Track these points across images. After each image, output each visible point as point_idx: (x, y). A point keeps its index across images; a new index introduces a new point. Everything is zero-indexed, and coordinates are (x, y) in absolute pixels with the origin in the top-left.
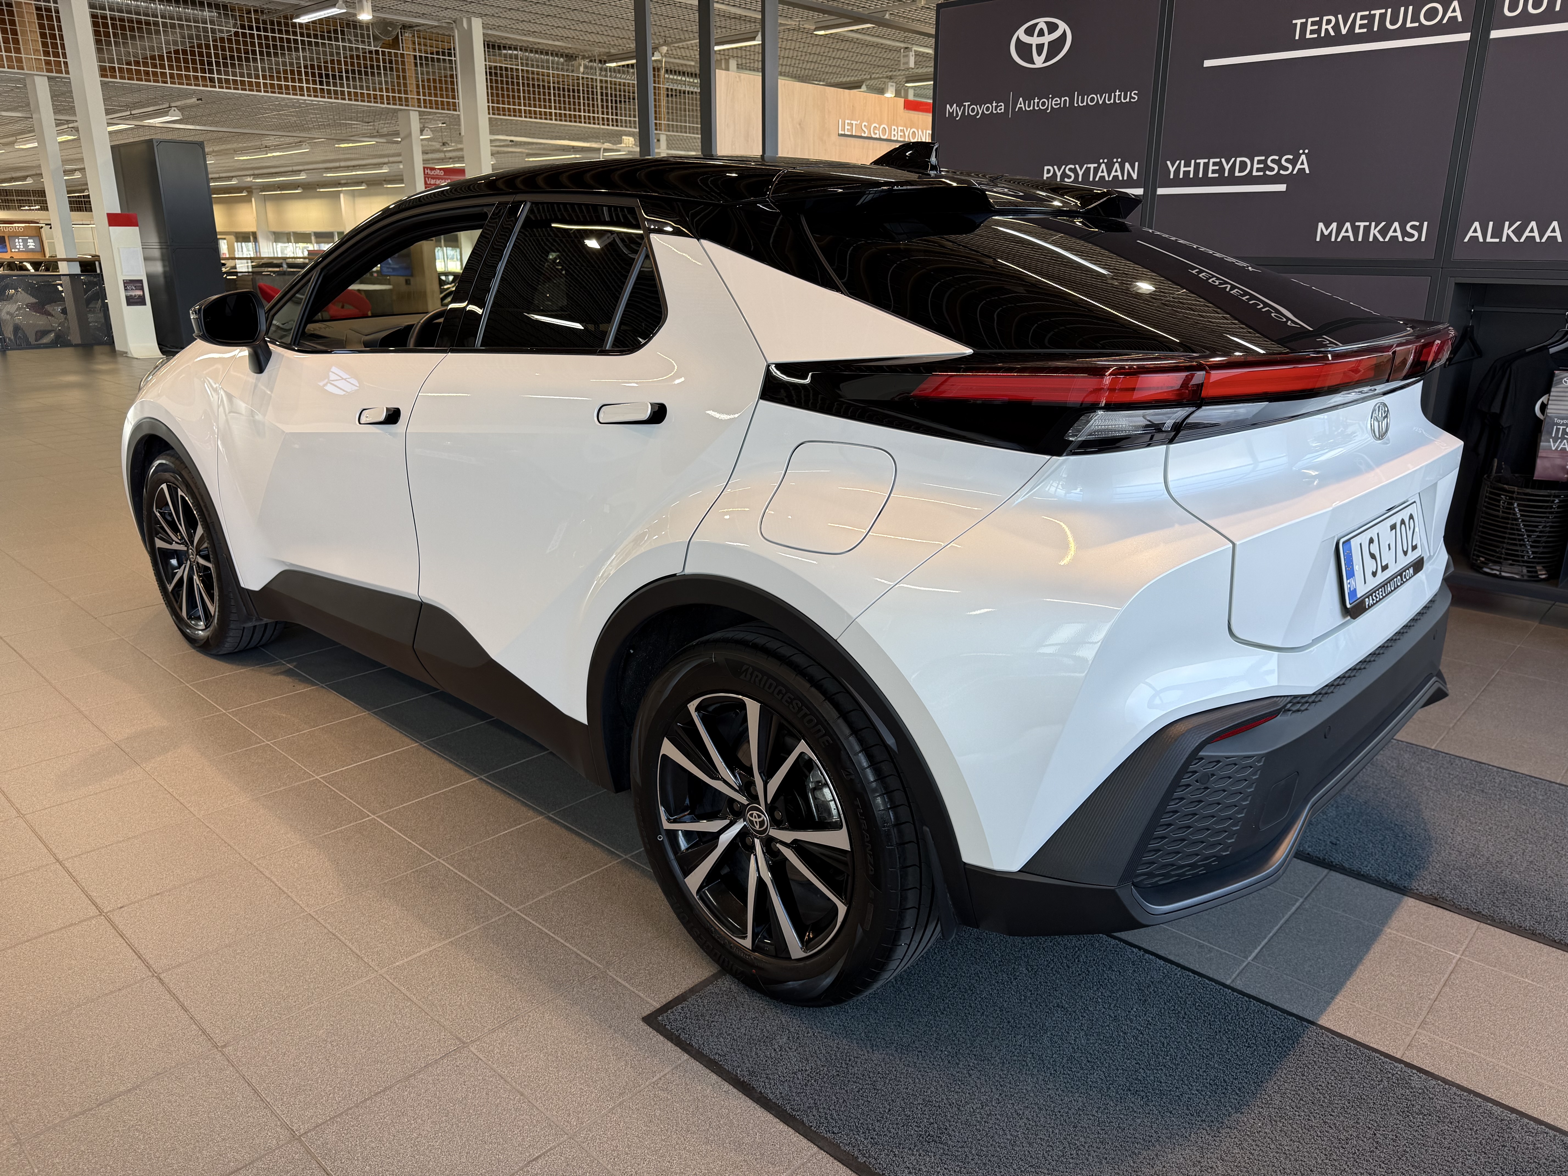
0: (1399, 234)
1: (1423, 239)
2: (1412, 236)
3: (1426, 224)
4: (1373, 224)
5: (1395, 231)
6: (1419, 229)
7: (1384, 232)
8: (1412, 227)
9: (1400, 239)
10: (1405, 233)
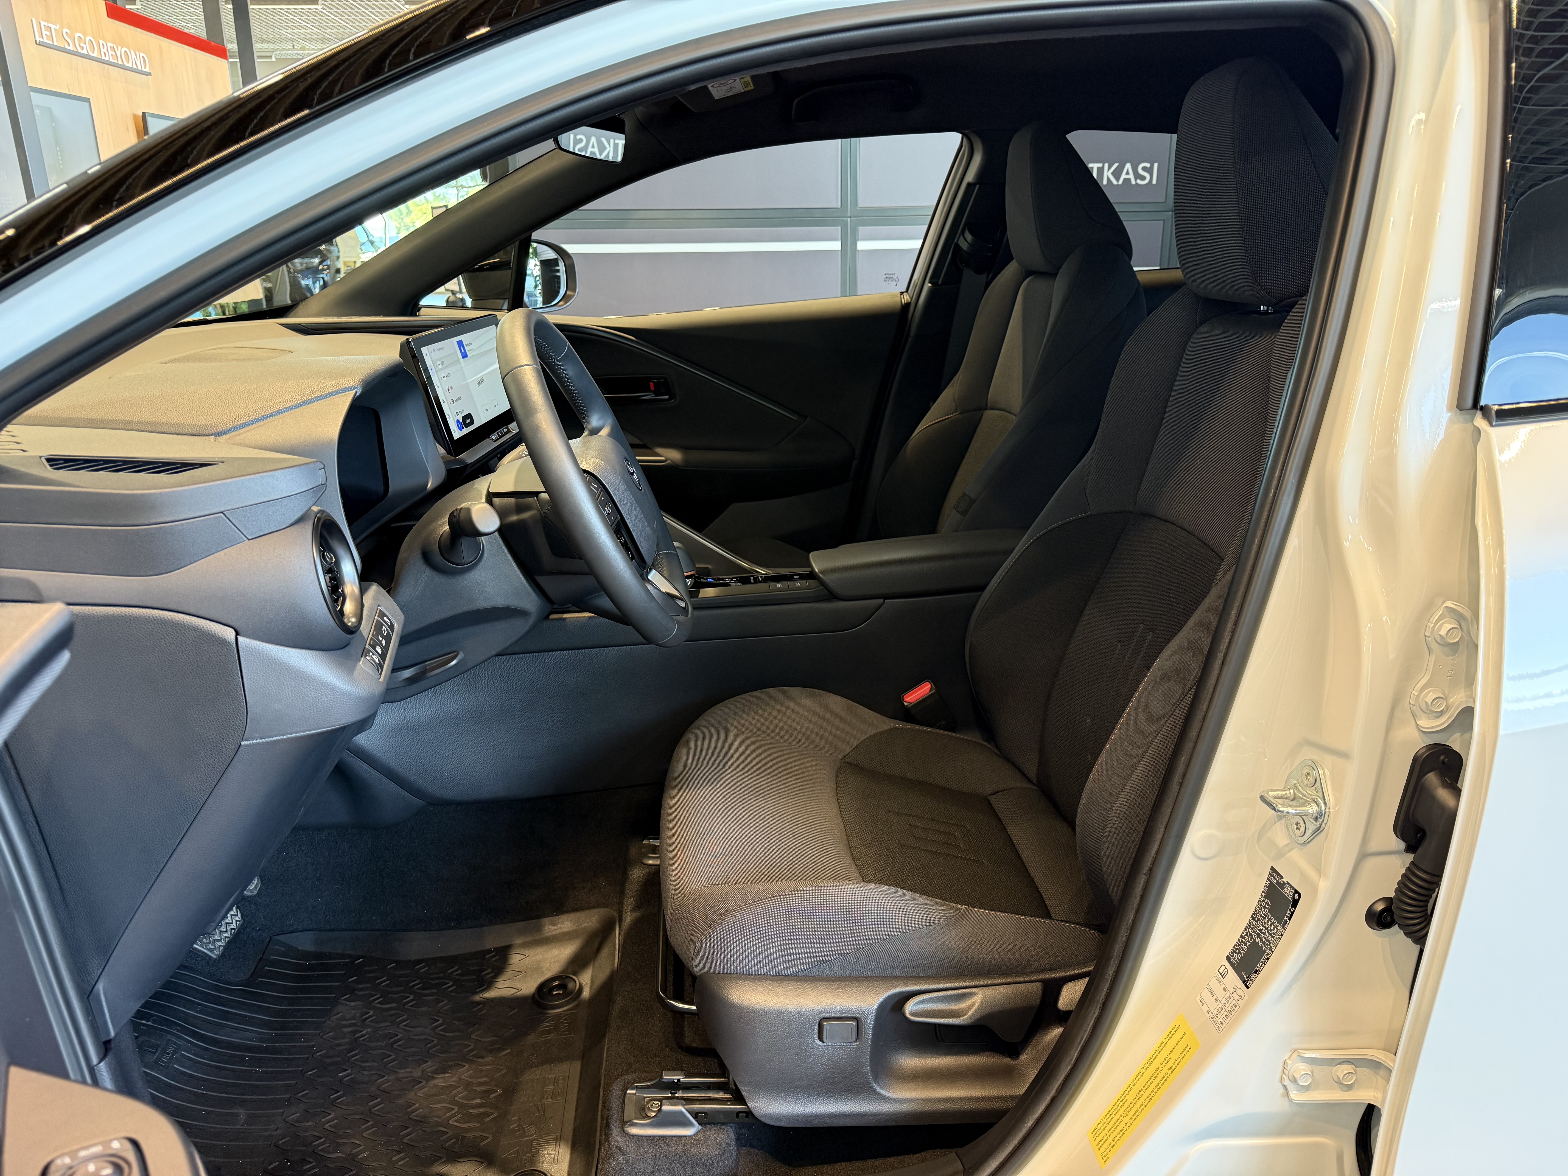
0: (1131, 176)
1: (1154, 182)
2: (1143, 178)
3: (1156, 165)
4: (1106, 165)
5: (1128, 173)
6: (1150, 170)
7: (1117, 174)
8: (1144, 169)
9: (1133, 182)
10: (1137, 176)
